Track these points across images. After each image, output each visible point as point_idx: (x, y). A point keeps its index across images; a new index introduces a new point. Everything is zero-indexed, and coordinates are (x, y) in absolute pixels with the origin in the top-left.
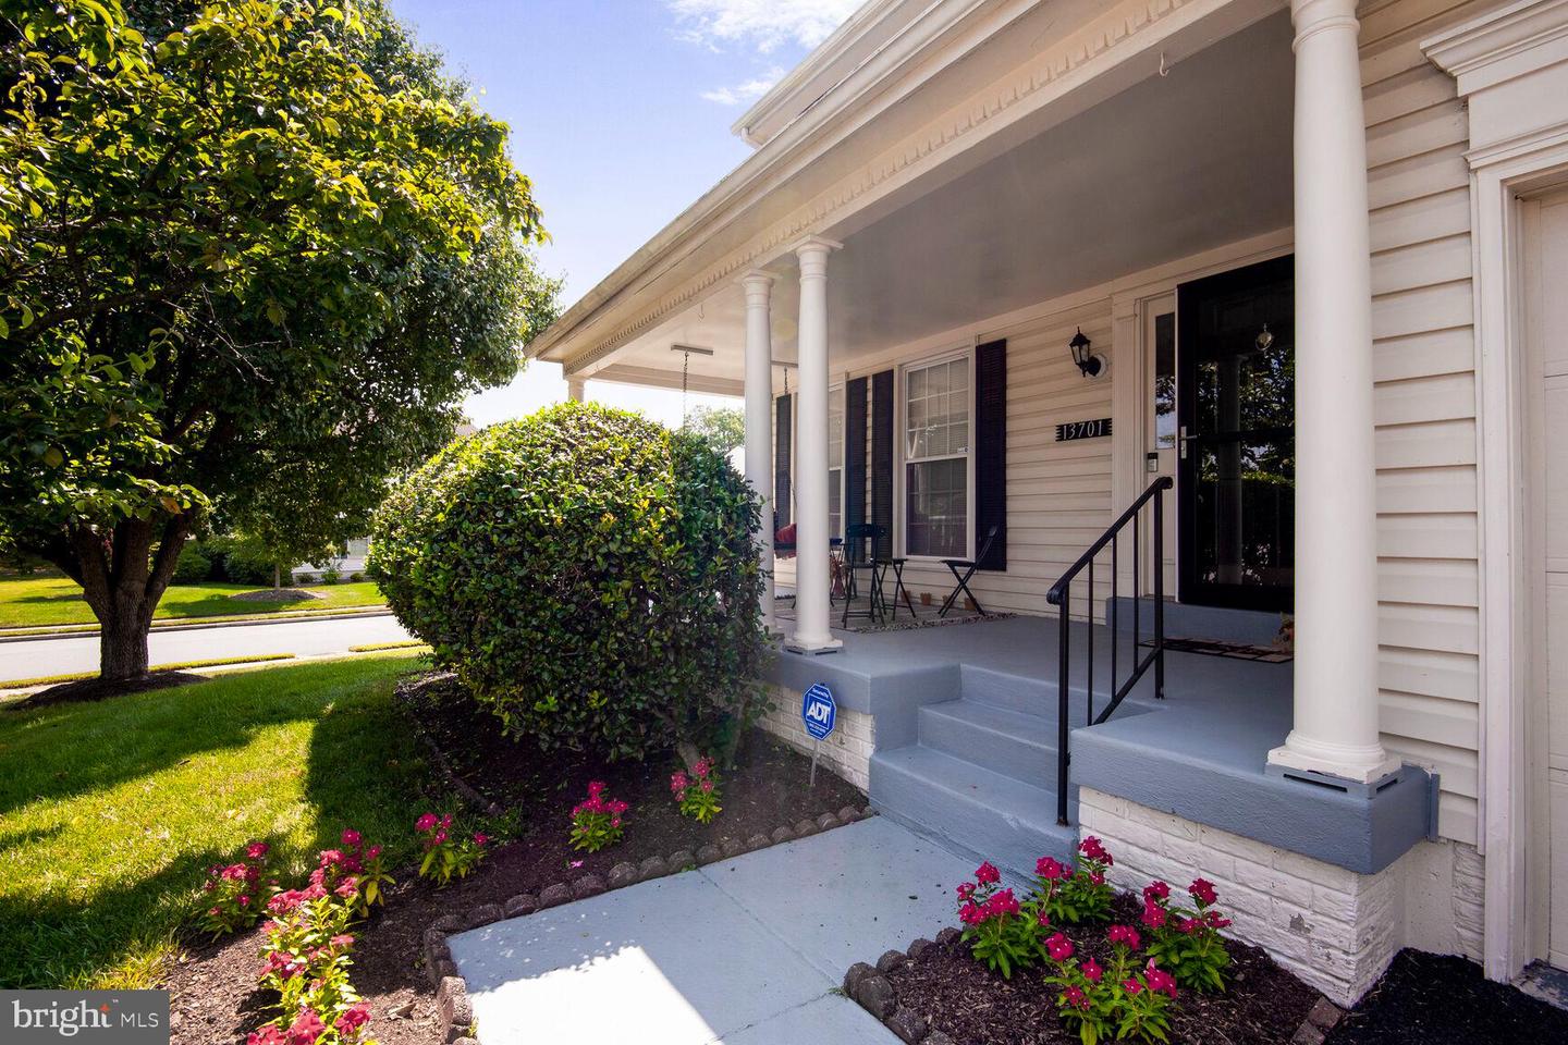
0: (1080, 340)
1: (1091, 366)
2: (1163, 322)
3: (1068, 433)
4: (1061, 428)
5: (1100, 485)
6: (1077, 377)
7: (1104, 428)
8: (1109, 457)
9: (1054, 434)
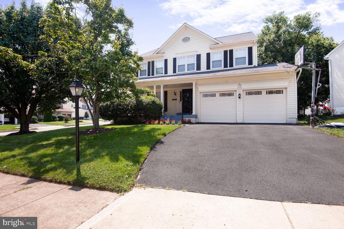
0: (175, 92)
1: (175, 94)
2: (181, 92)
3: (173, 100)
4: (172, 99)
5: (176, 104)
6: (174, 95)
7: (176, 99)
8: (177, 102)
9: (172, 100)
